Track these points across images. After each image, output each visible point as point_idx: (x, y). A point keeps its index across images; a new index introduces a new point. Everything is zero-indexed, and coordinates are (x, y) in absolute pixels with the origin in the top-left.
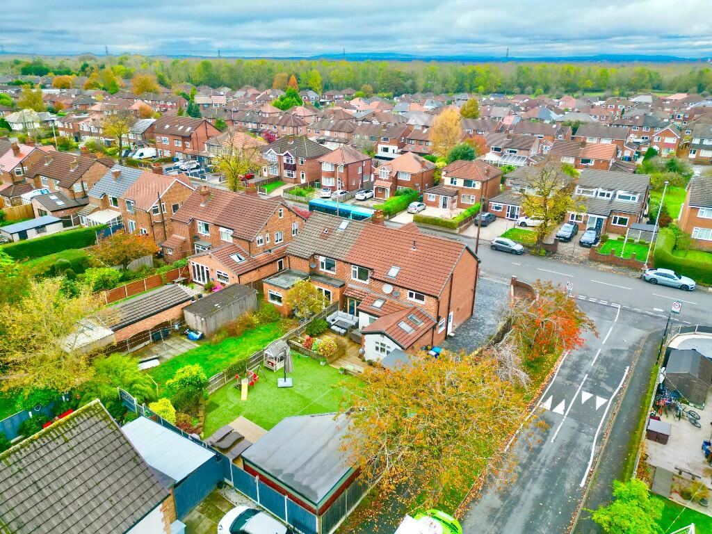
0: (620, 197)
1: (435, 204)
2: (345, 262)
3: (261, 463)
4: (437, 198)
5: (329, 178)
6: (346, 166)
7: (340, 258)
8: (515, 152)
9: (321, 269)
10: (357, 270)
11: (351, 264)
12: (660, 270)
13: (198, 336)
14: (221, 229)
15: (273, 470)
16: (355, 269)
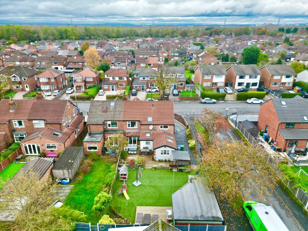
0: (179, 76)
1: (108, 90)
2: (123, 121)
3: (187, 218)
4: (108, 87)
5: (46, 85)
6: (55, 78)
7: (120, 120)
8: (120, 64)
9: (108, 128)
10: (130, 123)
11: (127, 121)
12: (206, 99)
13: (68, 181)
14: (34, 122)
15: (194, 218)
16: (129, 123)
